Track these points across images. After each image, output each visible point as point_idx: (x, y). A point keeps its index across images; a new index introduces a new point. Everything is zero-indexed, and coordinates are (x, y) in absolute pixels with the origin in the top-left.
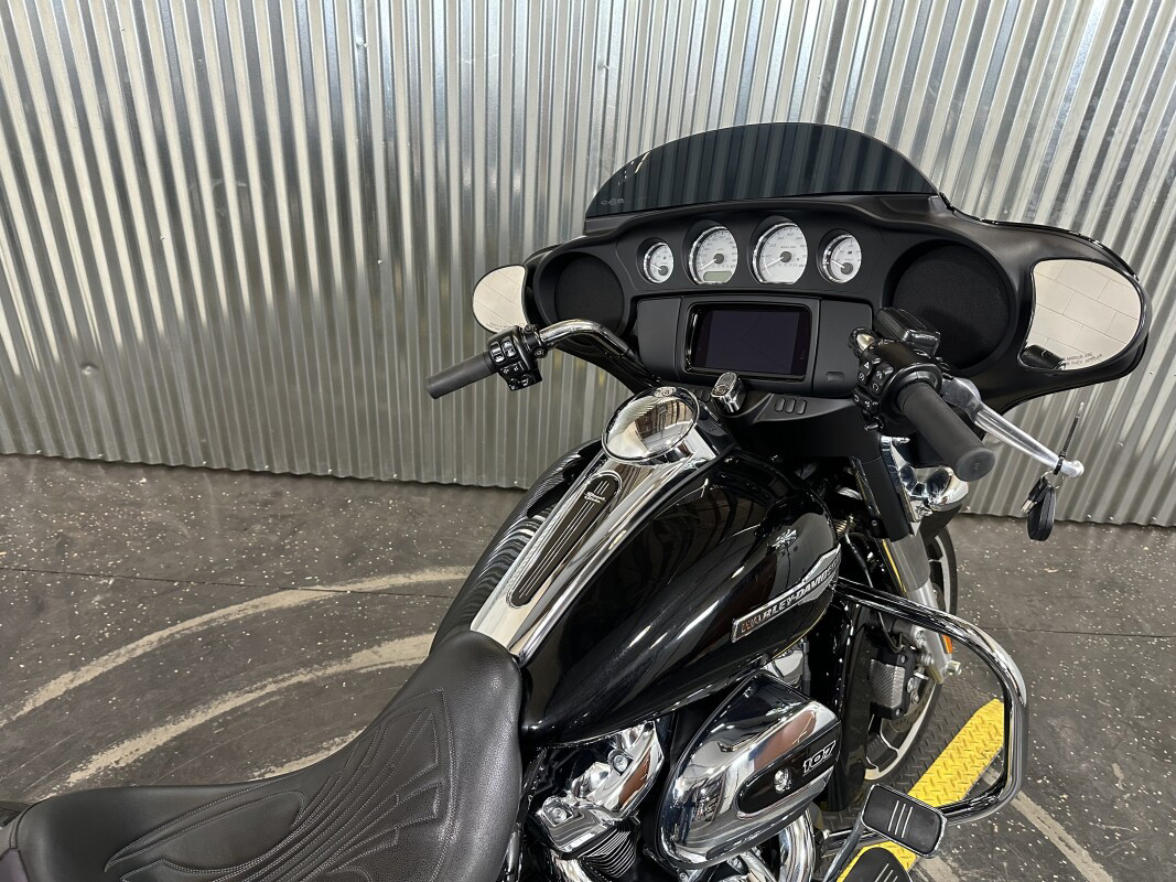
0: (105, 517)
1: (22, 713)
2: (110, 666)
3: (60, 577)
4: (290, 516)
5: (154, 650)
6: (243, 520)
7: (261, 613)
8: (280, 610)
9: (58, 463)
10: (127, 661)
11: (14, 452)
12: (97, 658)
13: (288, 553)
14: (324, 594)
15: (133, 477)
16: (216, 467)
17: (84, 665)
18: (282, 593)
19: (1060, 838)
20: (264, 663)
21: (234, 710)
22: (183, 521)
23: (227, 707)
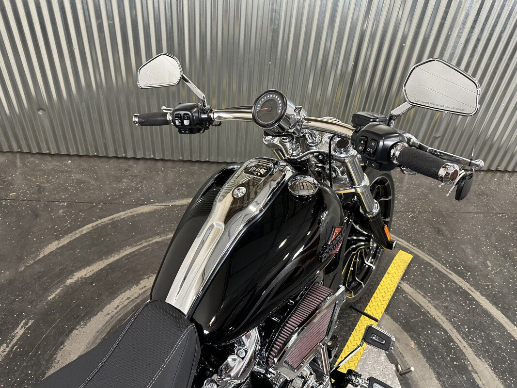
0: (56, 177)
1: (39, 258)
2: (73, 238)
3: (42, 203)
4: (138, 175)
5: (91, 231)
6: (118, 178)
7: (134, 215)
8: (142, 214)
9: (29, 155)
10: (80, 236)
11: (8, 150)
12: (67, 235)
13: (141, 191)
14: (160, 206)
15: (65, 160)
16: (101, 155)
17: (62, 238)
18: (142, 207)
19: (469, 289)
20: (140, 234)
21: (131, 254)
22: (91, 178)
23: (128, 252)
